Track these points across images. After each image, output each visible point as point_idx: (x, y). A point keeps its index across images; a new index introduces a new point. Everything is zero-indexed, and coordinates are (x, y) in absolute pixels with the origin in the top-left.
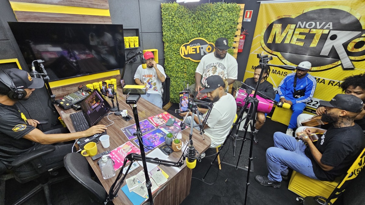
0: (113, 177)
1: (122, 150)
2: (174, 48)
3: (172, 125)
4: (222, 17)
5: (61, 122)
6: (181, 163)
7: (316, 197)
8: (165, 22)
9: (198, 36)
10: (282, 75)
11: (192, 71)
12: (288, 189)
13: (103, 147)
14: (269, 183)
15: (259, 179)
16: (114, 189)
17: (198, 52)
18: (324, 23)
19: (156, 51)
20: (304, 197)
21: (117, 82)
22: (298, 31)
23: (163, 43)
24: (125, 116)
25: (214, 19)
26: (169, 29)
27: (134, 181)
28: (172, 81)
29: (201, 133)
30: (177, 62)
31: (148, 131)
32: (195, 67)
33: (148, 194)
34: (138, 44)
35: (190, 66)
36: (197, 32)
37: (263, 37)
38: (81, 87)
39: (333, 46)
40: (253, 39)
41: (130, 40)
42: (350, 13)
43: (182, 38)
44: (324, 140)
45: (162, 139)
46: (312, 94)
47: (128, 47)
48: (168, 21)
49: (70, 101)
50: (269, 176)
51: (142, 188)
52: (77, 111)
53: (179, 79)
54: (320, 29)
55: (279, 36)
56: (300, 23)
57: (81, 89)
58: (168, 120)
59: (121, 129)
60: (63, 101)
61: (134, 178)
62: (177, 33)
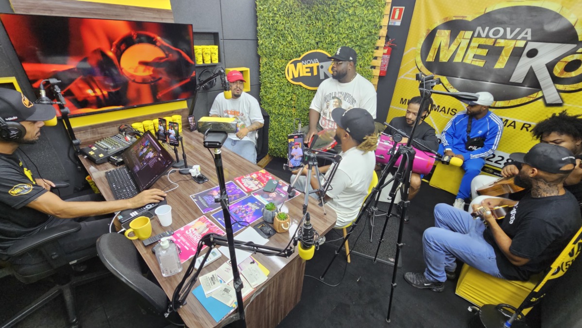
0: (179, 274)
1: (192, 230)
2: (276, 67)
3: (273, 190)
4: (355, 15)
5: (91, 184)
6: (290, 250)
7: (499, 306)
8: (262, 22)
9: (316, 47)
10: (448, 113)
11: (305, 104)
12: (456, 293)
13: (160, 225)
14: (425, 285)
15: (411, 278)
16: (180, 293)
17: (315, 73)
18: (518, 30)
19: (247, 71)
20: (481, 305)
21: (182, 121)
22: (475, 43)
23: (259, 57)
24: (197, 175)
25: (342, 19)
26: (268, 34)
27: (212, 280)
28: (271, 121)
29: (321, 204)
30: (280, 89)
31: (234, 200)
32: (310, 99)
33: (236, 300)
34: (217, 58)
35: (302, 96)
36: (313, 41)
37: (419, 52)
38: (124, 127)
39: (531, 68)
40: (404, 54)
41: (204, 50)
42: (560, 14)
43: (289, 50)
44: (515, 217)
45: (258, 213)
46: (495, 145)
47: (201, 63)
48: (267, 21)
49: (106, 150)
50: (425, 274)
51: (226, 290)
52: (117, 166)
53: (284, 118)
54: (512, 39)
55: (445, 50)
56: (479, 29)
57: (124, 130)
58: (267, 183)
59: (190, 196)
60: (94, 149)
61: (213, 275)
62: (282, 42)
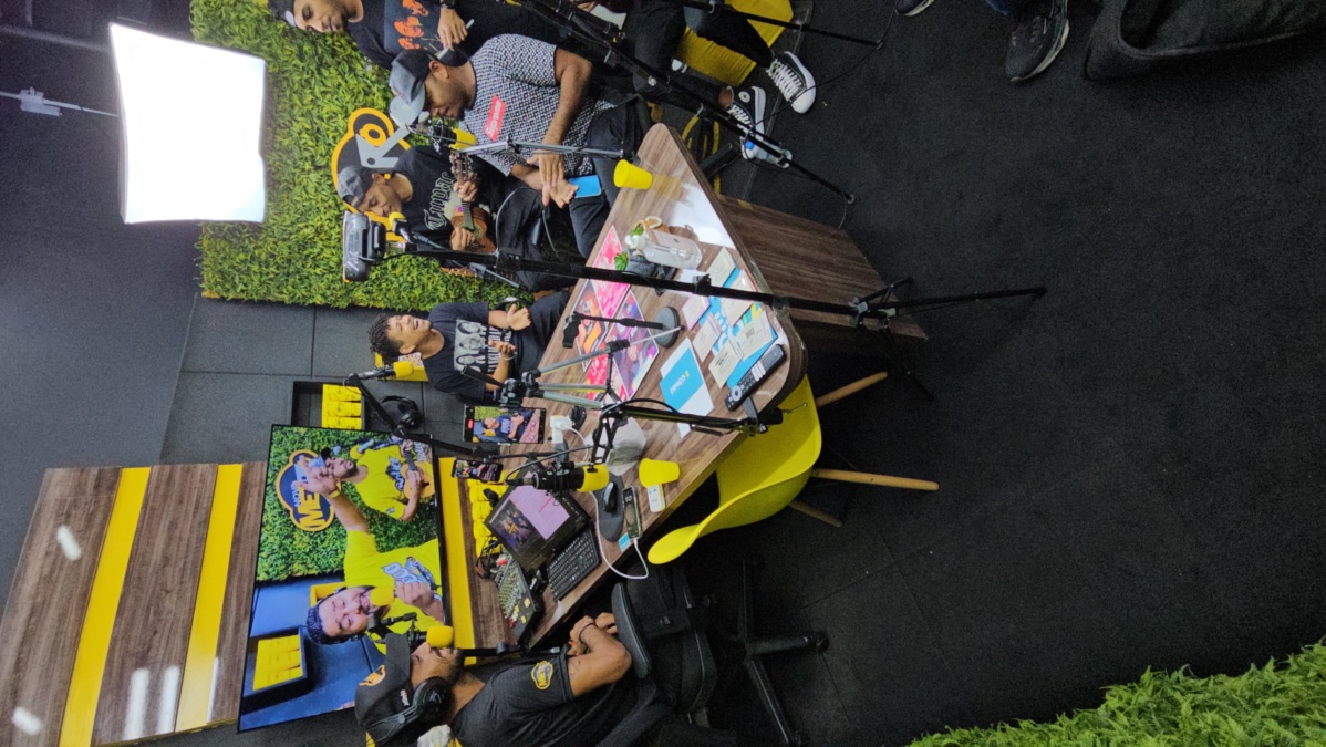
8: (273, 290)
9: (327, 171)
23: (353, 308)
26: (300, 279)
34: (350, 389)
36: (312, 176)
38: (480, 569)
41: (331, 413)
47: (359, 421)
48: (271, 279)
49: (520, 597)
52: (548, 579)
57: (487, 570)
62: (316, 250)
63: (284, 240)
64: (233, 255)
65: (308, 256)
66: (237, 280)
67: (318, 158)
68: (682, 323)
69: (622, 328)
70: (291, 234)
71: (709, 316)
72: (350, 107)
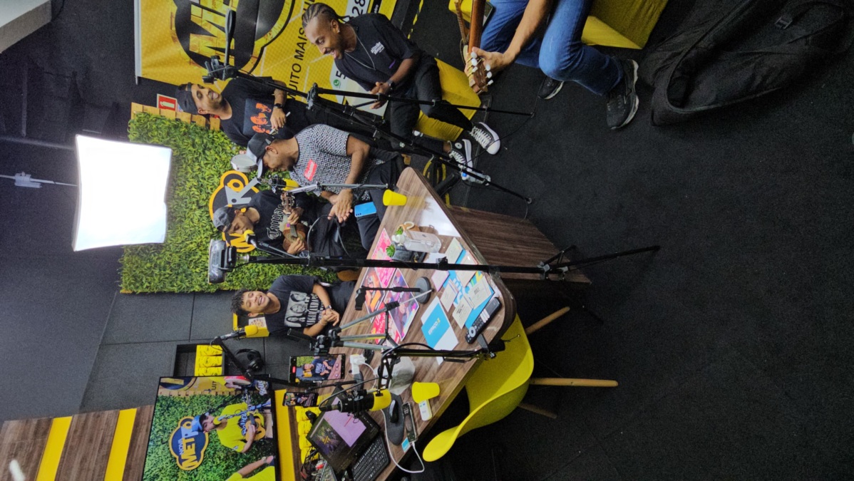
8: (168, 285)
9: (206, 209)
23: (220, 292)
26: (186, 276)
34: (215, 347)
36: (197, 212)
41: (202, 365)
47: (220, 368)
48: (167, 278)
55: (218, 41)
63: (177, 252)
64: (143, 265)
65: (191, 261)
66: (144, 281)
67: (201, 201)
68: (432, 287)
69: (394, 294)
70: (181, 248)
71: (449, 281)
72: (222, 171)
